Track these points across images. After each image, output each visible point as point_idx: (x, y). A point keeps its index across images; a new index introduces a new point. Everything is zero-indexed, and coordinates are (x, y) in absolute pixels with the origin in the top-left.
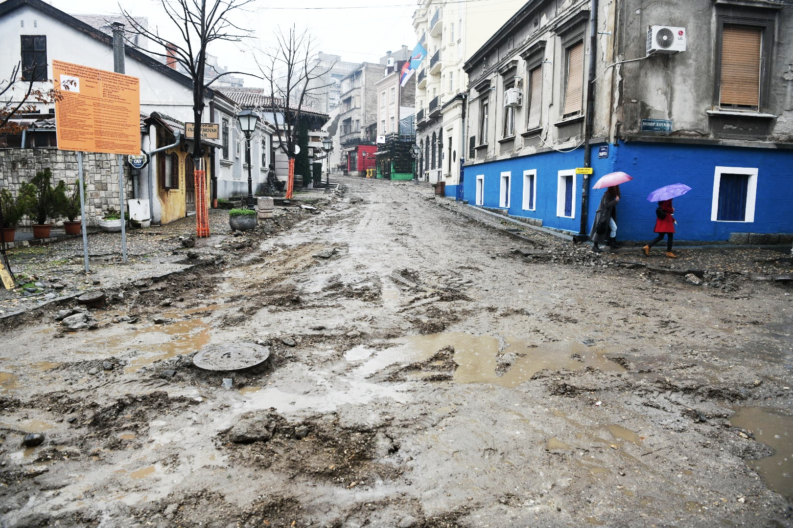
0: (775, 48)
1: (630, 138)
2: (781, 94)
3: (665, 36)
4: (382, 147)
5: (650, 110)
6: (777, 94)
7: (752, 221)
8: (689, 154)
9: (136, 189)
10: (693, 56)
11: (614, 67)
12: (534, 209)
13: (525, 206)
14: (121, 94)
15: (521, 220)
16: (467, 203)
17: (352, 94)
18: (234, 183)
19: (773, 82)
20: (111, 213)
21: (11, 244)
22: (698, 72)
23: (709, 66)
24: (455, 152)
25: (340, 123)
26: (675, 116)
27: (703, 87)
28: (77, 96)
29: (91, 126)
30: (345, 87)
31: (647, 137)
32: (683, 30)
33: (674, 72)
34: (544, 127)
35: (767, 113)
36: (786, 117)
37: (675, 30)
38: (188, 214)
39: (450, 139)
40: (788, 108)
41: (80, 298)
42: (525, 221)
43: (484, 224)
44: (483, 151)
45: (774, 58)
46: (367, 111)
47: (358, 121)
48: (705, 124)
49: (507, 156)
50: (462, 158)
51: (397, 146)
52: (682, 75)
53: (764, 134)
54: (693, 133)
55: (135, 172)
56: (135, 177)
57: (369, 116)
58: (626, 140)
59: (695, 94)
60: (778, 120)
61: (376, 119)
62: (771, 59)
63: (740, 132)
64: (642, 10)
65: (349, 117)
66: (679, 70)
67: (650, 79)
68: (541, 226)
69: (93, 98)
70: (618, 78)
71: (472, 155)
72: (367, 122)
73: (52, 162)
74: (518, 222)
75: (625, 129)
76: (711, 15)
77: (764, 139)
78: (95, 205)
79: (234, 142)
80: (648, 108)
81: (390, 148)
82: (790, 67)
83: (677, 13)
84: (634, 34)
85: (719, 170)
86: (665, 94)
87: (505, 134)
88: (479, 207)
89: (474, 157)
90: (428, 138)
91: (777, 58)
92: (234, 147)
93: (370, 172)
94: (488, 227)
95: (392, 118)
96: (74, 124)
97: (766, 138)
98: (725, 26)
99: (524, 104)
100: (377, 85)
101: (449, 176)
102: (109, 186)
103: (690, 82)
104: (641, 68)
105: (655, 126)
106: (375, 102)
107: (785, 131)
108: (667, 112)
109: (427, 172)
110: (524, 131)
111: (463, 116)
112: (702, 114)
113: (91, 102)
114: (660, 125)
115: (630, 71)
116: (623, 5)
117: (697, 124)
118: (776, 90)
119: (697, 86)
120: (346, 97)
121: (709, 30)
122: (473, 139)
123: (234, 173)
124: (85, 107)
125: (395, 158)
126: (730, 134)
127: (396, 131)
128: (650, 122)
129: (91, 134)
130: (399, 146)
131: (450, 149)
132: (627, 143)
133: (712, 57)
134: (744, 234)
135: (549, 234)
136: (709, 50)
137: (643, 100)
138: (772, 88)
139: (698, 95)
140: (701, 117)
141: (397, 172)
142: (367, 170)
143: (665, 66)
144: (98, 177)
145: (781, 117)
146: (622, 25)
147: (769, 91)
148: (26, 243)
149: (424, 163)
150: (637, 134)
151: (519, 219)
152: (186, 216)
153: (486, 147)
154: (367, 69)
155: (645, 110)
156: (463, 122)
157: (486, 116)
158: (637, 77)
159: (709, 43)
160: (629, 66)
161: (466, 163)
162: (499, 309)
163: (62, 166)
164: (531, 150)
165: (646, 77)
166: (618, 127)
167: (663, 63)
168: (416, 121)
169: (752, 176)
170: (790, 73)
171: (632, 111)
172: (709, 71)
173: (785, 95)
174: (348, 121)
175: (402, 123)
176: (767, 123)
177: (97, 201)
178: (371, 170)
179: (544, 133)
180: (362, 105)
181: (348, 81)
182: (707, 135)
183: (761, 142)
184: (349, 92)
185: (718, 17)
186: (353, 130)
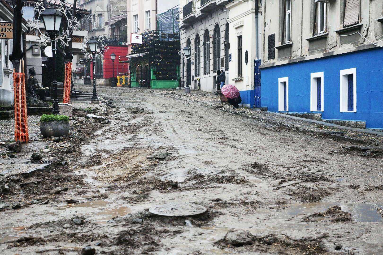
4: (136, 48)
12: (355, 110)
13: (344, 108)
15: (339, 124)
16: (266, 110)
24: (247, 53)
34: (364, 22)
39: (240, 38)
42: (344, 124)
43: (297, 129)
44: (286, 50)
46: (112, 3)
47: (100, 15)
49: (319, 55)
50: (257, 59)
51: (157, 47)
57: (115, 9)
61: (126, 13)
68: (365, 128)
71: (271, 56)
72: (113, 16)
74: (336, 126)
81: (148, 50)
87: (314, 31)
88: (283, 113)
89: (274, 57)
90: (198, 36)
93: (121, 79)
94: (304, 132)
95: (148, 12)
101: (240, 80)
109: (198, 78)
110: (340, 28)
111: (257, 11)
122: (271, 38)
125: (155, 62)
127: (153, 28)
130: (161, 47)
131: (240, 50)
135: (376, 135)
141: (158, 79)
142: (118, 78)
149: (193, 67)
151: (336, 123)
153: (290, 46)
156: (257, 18)
157: (288, 12)
161: (263, 65)
162: (361, 186)
164: (349, 48)
168: (181, 16)
175: (160, 18)
178: (123, 77)
179: (364, 29)
186: (94, 27)
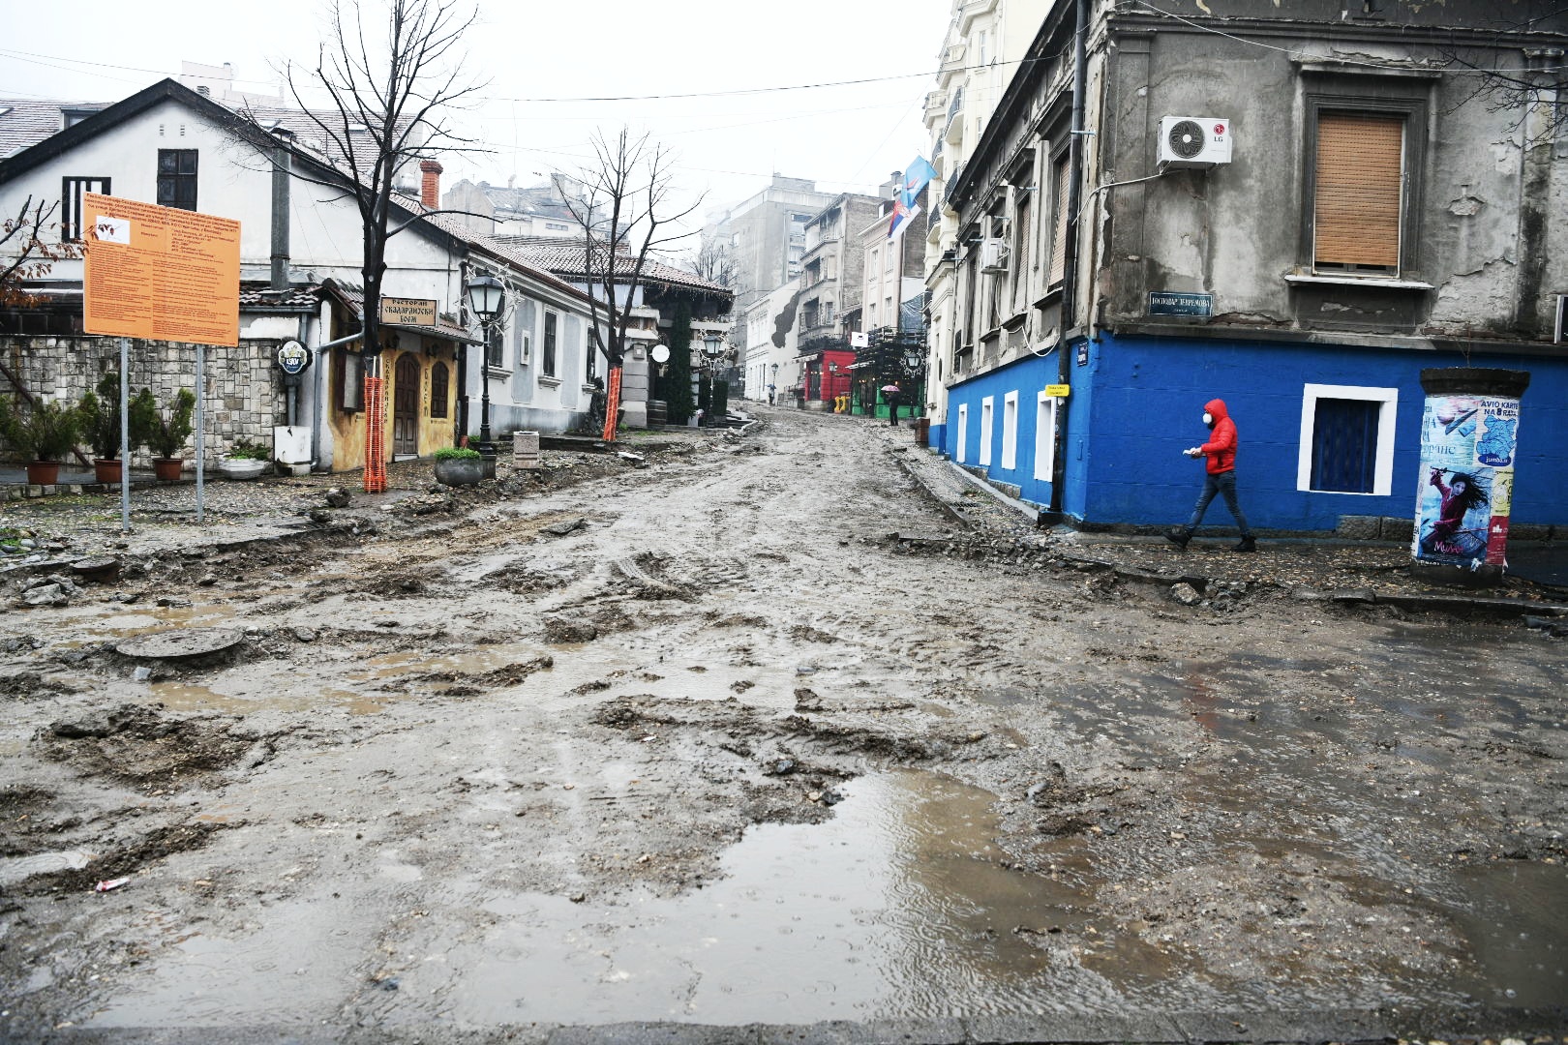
0: (1431, 155)
1: (1123, 327)
2: (1446, 244)
3: (1188, 136)
4: (862, 355)
5: (1165, 275)
6: (1438, 243)
7: (1388, 493)
8: (1249, 359)
9: (292, 410)
10: (1256, 172)
11: (1098, 194)
14: (205, 246)
15: (999, 489)
16: (949, 458)
17: (822, 253)
18: (513, 410)
19: (1428, 219)
20: (243, 449)
21: (50, 488)
22: (1265, 203)
23: (1288, 190)
24: (941, 362)
25: (800, 309)
26: (1218, 286)
27: (1277, 230)
28: (124, 250)
29: (146, 298)
30: (811, 240)
31: (1161, 326)
32: (1225, 123)
33: (1214, 202)
34: (1029, 309)
35: (1415, 280)
36: (1457, 289)
37: (1207, 125)
38: (397, 459)
40: (1462, 270)
41: (77, 566)
44: (968, 357)
45: (1430, 172)
46: (846, 286)
47: (830, 304)
48: (1282, 303)
49: (988, 367)
51: (888, 353)
52: (1233, 207)
53: (1409, 321)
54: (1257, 318)
55: (290, 381)
56: (292, 390)
57: (849, 295)
58: (1116, 332)
59: (1260, 244)
60: (1441, 294)
61: (861, 301)
62: (1423, 174)
63: (1357, 318)
64: (1149, 87)
65: (814, 297)
66: (1226, 199)
67: (1166, 216)
68: (1019, 499)
69: (154, 253)
70: (1104, 215)
71: (957, 366)
72: (846, 306)
73: (161, 361)
75: (1114, 310)
76: (1292, 93)
77: (1410, 332)
78: (222, 434)
79: (517, 336)
80: (1162, 271)
81: (875, 357)
82: (1464, 190)
83: (1223, 93)
84: (1136, 132)
85: (1313, 392)
86: (1198, 244)
88: (960, 465)
89: (959, 369)
91: (1436, 172)
92: (517, 345)
93: (841, 402)
94: (929, 499)
95: (889, 299)
96: (116, 293)
97: (1414, 329)
98: (1322, 115)
99: (1010, 268)
100: (865, 235)
101: (934, 408)
102: (246, 402)
103: (1250, 221)
104: (1147, 196)
105: (1177, 306)
106: (861, 267)
107: (1457, 317)
108: (1202, 278)
110: (1009, 318)
112: (1275, 283)
113: (149, 259)
114: (1189, 302)
115: (1125, 202)
116: (1114, 81)
117: (1265, 302)
118: (1434, 235)
119: (1263, 229)
120: (810, 260)
121: (1289, 122)
122: (960, 335)
123: (515, 390)
124: (138, 267)
125: (884, 376)
126: (1335, 320)
127: (893, 323)
128: (1167, 297)
129: (147, 309)
130: (893, 354)
131: (937, 356)
132: (1118, 337)
133: (1296, 173)
134: (1370, 519)
136: (1290, 161)
137: (1154, 256)
138: (1426, 232)
139: (1267, 246)
140: (1272, 287)
142: (837, 399)
143: (1196, 192)
144: (229, 388)
145: (1446, 287)
146: (1112, 116)
147: (1419, 238)
148: (77, 489)
150: (1140, 319)
151: (997, 487)
152: (393, 462)
153: (971, 351)
154: (849, 203)
155: (1156, 276)
158: (1140, 213)
159: (1289, 144)
160: (1123, 192)
163: (174, 367)
164: (1013, 354)
165: (1158, 213)
166: (1101, 307)
167: (1194, 185)
169: (1385, 406)
170: (1464, 201)
171: (1128, 277)
172: (1289, 201)
173: (1454, 245)
174: (813, 304)
175: (904, 309)
176: (1419, 300)
177: (226, 427)
178: (843, 398)
179: (1028, 320)
180: (839, 274)
181: (816, 228)
182: (1287, 323)
183: (1402, 336)
184: (816, 249)
185: (1307, 96)
186: (820, 323)
